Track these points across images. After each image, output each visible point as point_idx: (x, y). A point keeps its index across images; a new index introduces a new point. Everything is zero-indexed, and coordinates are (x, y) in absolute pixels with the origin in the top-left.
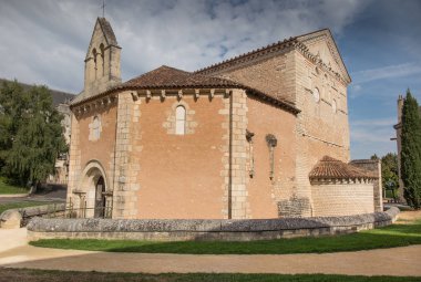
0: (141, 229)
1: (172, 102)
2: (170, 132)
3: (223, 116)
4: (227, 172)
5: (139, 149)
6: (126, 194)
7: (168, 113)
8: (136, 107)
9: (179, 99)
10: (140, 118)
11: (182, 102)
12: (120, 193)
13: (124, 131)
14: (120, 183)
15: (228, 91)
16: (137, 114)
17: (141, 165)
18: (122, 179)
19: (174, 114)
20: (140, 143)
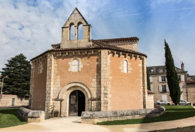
1: (122, 58)
2: (122, 71)
3: (140, 67)
4: (142, 90)
5: (111, 78)
6: (108, 99)
7: (121, 63)
8: (109, 58)
9: (125, 57)
10: (110, 63)
11: (126, 59)
12: (105, 99)
13: (105, 69)
14: (105, 94)
15: (142, 57)
16: (109, 61)
17: (112, 85)
18: (106, 92)
19: (123, 63)
20: (111, 75)
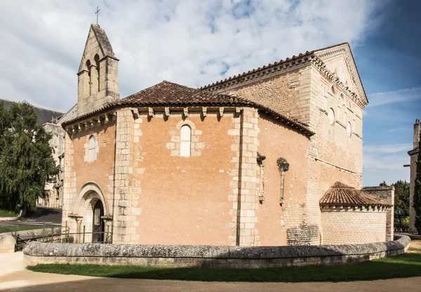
0: (144, 255)
1: (176, 121)
2: (174, 154)
3: (232, 137)
4: (235, 198)
5: (141, 171)
6: (127, 219)
7: (172, 133)
8: (137, 126)
9: (184, 118)
10: (140, 138)
11: (187, 121)
12: (121, 218)
13: (123, 152)
14: (120, 207)
15: (238, 110)
16: (138, 133)
17: (142, 188)
18: (122, 203)
19: (178, 134)
20: (141, 165)
